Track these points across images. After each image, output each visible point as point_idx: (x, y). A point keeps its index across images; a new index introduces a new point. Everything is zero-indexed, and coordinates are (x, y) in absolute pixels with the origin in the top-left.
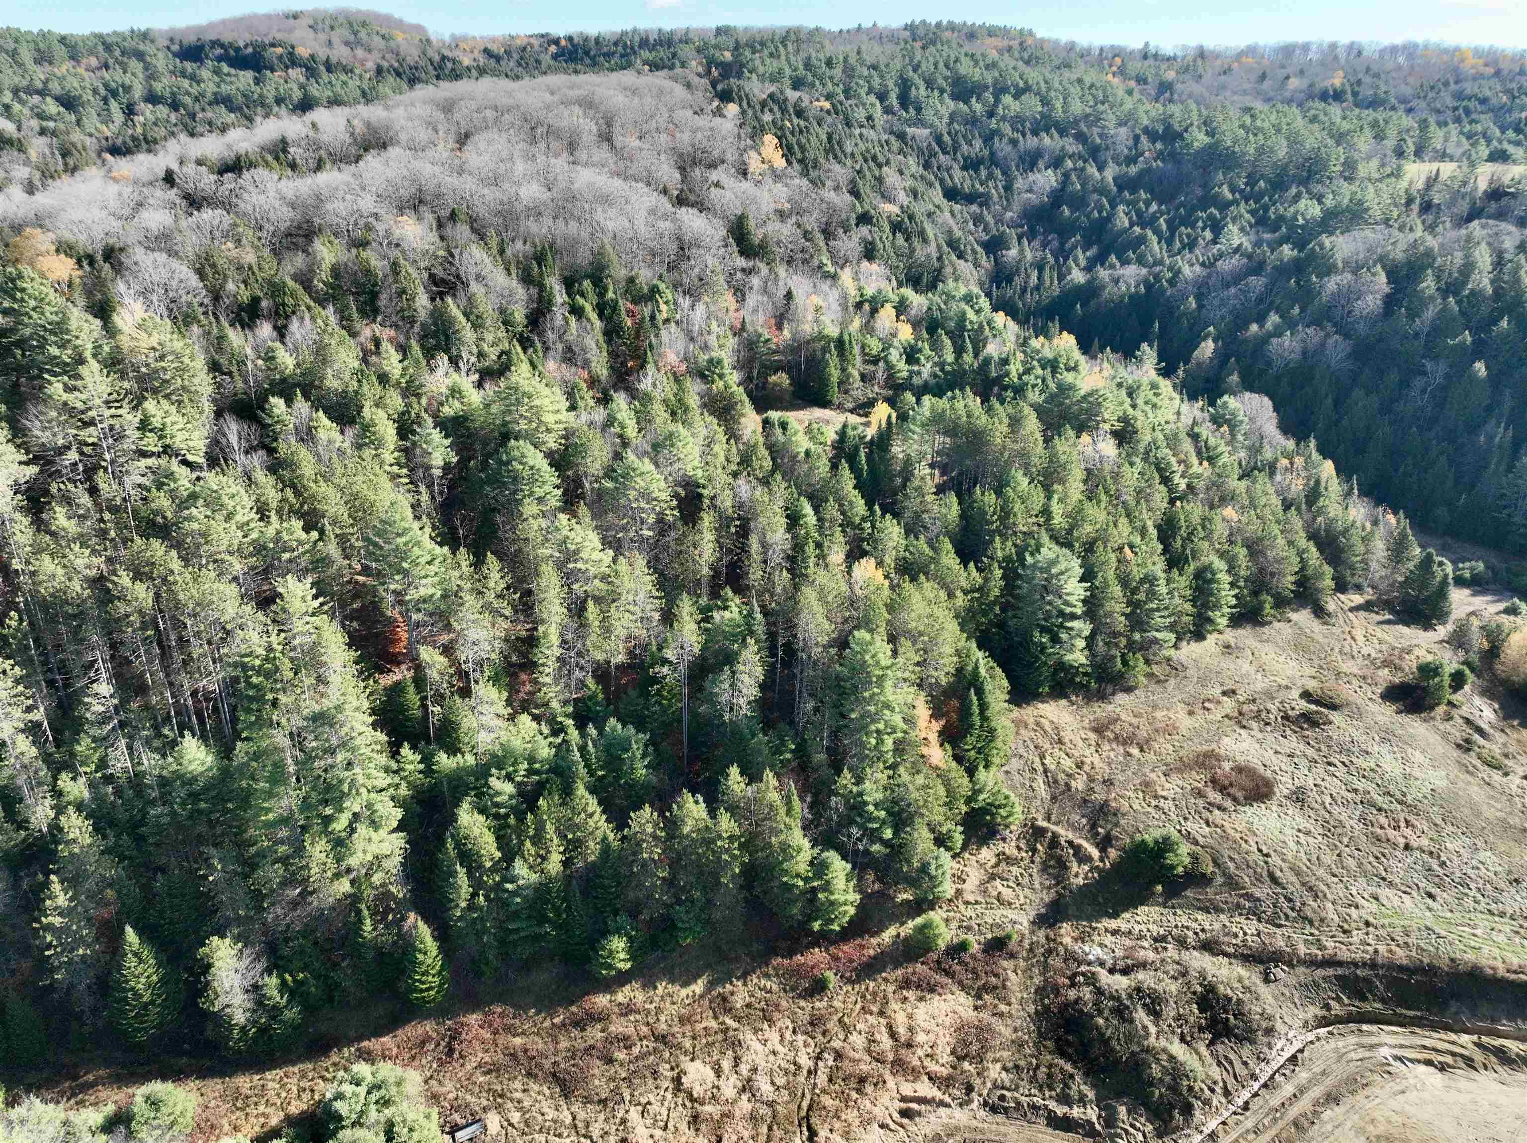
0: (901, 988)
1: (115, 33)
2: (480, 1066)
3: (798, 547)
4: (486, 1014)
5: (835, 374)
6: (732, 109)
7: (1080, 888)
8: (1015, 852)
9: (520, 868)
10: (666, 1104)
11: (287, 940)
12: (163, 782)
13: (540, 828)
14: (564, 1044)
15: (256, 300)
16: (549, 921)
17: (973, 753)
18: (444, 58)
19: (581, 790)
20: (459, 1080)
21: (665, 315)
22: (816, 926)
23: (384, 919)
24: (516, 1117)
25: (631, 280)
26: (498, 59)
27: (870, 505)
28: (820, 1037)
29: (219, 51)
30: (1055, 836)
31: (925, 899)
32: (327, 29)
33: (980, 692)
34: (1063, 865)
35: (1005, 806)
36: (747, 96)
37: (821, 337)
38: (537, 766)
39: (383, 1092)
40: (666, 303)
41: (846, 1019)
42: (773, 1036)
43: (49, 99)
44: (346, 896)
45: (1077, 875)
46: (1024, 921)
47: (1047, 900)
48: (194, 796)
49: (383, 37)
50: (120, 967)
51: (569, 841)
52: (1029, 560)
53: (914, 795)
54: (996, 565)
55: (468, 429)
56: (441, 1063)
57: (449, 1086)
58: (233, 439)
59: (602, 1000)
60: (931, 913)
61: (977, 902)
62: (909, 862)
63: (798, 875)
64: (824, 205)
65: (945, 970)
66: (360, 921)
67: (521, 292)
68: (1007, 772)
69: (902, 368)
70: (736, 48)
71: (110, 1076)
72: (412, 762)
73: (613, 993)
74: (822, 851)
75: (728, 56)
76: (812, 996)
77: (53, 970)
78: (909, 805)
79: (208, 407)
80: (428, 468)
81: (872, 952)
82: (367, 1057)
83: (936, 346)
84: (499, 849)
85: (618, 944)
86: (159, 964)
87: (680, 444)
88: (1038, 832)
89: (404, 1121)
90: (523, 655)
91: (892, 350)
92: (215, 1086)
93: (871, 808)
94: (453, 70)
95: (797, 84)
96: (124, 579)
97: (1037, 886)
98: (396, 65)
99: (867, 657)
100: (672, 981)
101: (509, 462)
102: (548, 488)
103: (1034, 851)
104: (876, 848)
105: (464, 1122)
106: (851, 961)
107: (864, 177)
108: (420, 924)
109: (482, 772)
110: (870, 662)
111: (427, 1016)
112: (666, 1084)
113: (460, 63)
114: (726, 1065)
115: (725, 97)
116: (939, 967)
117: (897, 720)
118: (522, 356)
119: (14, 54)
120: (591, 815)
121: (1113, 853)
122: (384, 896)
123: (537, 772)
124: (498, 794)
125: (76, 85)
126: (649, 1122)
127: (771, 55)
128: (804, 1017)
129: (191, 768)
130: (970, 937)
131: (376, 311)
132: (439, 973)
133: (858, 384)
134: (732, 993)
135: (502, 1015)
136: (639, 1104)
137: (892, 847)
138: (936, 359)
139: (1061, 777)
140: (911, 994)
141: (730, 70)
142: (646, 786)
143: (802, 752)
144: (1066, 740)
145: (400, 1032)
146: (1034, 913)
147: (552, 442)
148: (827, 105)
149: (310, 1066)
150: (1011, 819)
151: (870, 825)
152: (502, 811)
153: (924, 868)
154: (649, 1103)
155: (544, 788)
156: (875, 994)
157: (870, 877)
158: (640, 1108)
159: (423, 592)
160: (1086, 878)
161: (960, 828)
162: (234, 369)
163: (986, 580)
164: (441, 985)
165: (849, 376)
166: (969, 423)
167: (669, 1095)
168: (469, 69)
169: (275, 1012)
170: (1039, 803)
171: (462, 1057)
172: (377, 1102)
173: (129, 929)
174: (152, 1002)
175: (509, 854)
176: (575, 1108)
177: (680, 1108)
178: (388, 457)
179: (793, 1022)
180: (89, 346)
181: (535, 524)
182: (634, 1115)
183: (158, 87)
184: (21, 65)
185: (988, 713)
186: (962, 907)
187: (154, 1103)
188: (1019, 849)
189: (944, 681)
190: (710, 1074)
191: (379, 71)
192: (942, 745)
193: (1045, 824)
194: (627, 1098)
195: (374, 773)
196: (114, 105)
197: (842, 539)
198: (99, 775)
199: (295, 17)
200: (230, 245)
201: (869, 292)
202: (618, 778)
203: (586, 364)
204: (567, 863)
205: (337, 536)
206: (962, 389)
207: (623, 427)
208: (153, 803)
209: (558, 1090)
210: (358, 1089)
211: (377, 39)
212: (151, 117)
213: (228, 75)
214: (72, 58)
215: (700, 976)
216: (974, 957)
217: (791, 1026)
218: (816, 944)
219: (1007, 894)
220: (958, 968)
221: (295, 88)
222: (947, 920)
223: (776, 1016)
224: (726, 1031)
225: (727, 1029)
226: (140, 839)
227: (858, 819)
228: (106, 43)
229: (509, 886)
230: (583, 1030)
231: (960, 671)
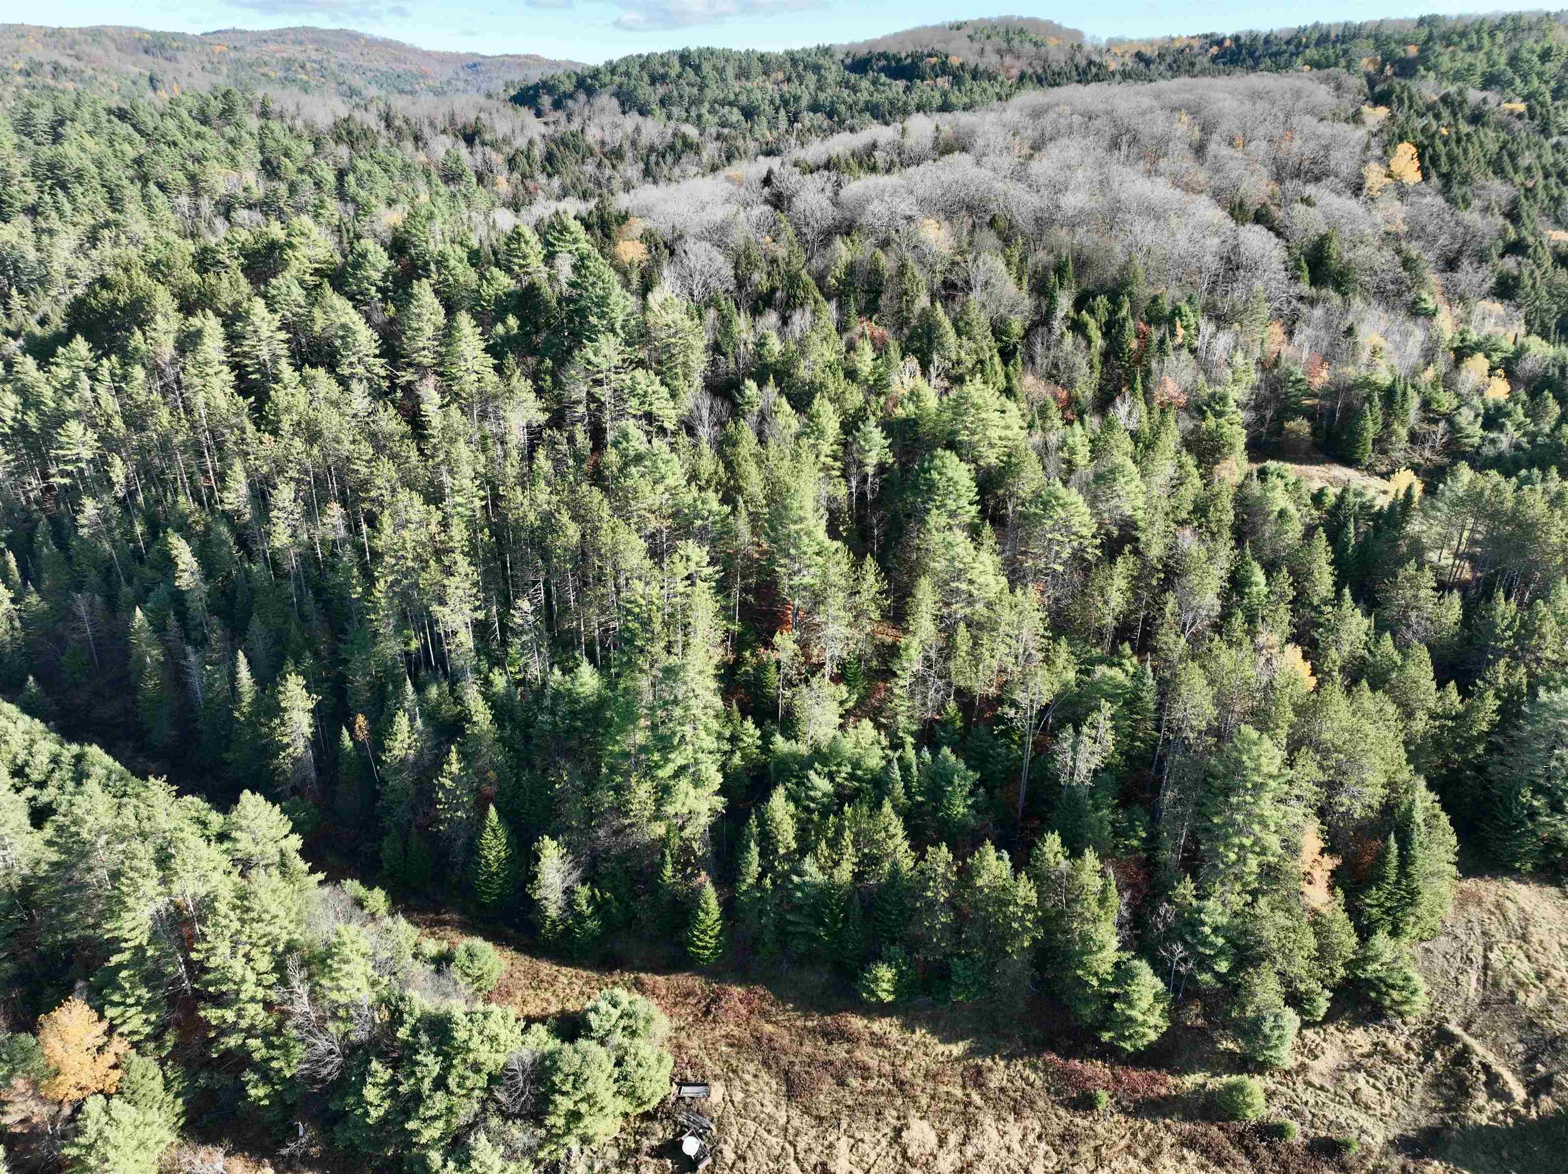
0: (1183, 1145)
1: (804, 50)
2: (726, 1036)
3: (1226, 615)
4: (749, 991)
5: (1371, 428)
6: (1382, 112)
7: (1479, 1127)
8: (1402, 1050)
9: (809, 865)
10: (878, 1149)
11: (604, 860)
12: (557, 694)
13: (839, 831)
14: (808, 1048)
15: (773, 290)
16: (824, 924)
17: (1374, 911)
18: (1091, 63)
19: (887, 807)
20: (705, 1041)
21: (1179, 340)
22: (1106, 1036)
23: (684, 870)
24: (738, 1096)
25: (1155, 300)
26: (1148, 62)
27: (1338, 586)
28: (1066, 1156)
29: (883, 63)
30: (1466, 1049)
31: (1253, 1059)
32: (983, 37)
33: (1405, 842)
34: (1463, 1090)
35: (1402, 988)
36: (1410, 98)
37: (1367, 383)
38: (859, 773)
39: (632, 1022)
40: (1186, 328)
41: (1103, 1150)
42: (1014, 1131)
43: (735, 110)
44: (661, 839)
45: (1480, 1110)
46: (1378, 1137)
47: (1423, 1123)
48: (573, 714)
49: (1036, 44)
50: (481, 837)
51: (865, 855)
52: (1543, 695)
53: (1269, 933)
54: (1491, 693)
55: (916, 433)
56: (696, 1019)
57: (695, 1042)
58: (705, 413)
59: (857, 1023)
60: (1257, 1077)
61: (1322, 1088)
62: (1243, 1008)
63: (1096, 974)
64: (1461, 230)
65: (1246, 1148)
66: (663, 864)
67: (1028, 303)
68: (1427, 950)
69: (1474, 432)
70: (1426, 42)
71: (460, 922)
72: (752, 736)
73: (871, 1019)
74: (1134, 957)
75: (1413, 51)
76: (1076, 1108)
77: (441, 822)
78: (1260, 943)
79: (698, 382)
80: (861, 465)
81: (1163, 1091)
82: (639, 986)
83: (1533, 413)
84: (795, 838)
85: (885, 974)
86: (508, 844)
87: (1123, 480)
88: (1444, 1038)
89: (636, 1054)
90: (885, 662)
91: (1465, 410)
92: (524, 961)
93: (1207, 930)
94: (1097, 75)
95: (1490, 81)
96: (565, 517)
97: (1416, 1100)
98: (1040, 71)
99: (1245, 758)
100: (933, 1033)
101: (928, 470)
102: (964, 502)
103: (1429, 1057)
104: (1206, 977)
105: (693, 1080)
106: (1135, 1091)
107: (1535, 197)
108: (708, 885)
109: (806, 763)
110: (1249, 764)
111: (700, 974)
112: (887, 1130)
113: (1106, 68)
114: (953, 1139)
115: (1379, 99)
116: (1240, 1140)
117: (1273, 841)
118: (999, 367)
119: (721, 71)
120: (892, 837)
121: (1547, 1103)
122: (687, 849)
123: (859, 779)
124: (814, 788)
125: (759, 97)
126: (854, 1159)
127: (1471, 48)
128: (1056, 1129)
129: (580, 690)
130: (1295, 1125)
131: (876, 310)
132: (717, 937)
133: (1404, 444)
134: (990, 1070)
135: (762, 998)
136: (852, 1137)
137: (1226, 983)
138: (1531, 428)
139: (1507, 982)
140: (1192, 1157)
141: (1406, 69)
142: (962, 826)
143: (1152, 843)
144: (1535, 939)
145: (673, 977)
146: (1398, 1131)
147: (991, 458)
148: (1520, 106)
149: (596, 976)
150: (1406, 1008)
151: (1201, 949)
152: (812, 805)
153: (1258, 1021)
154: (862, 1140)
155: (857, 796)
156: (1148, 1137)
157: (1195, 1009)
158: (852, 1141)
159: (808, 580)
160: (1494, 1119)
161: (1328, 994)
162: (730, 350)
163: (1469, 710)
164: (716, 948)
165: (1394, 433)
166: (1515, 511)
167: (884, 1143)
168: (1113, 74)
169: (580, 918)
170: (1460, 1002)
171: (714, 1021)
172: (624, 1029)
173: (492, 808)
174: (497, 874)
175: (805, 847)
176: (792, 1113)
177: (890, 1160)
178: (826, 448)
179: (1043, 1127)
180: (621, 318)
181: (937, 537)
182: (843, 1145)
183: (822, 96)
184: (724, 80)
185: (1411, 869)
186: (1300, 1087)
187: (471, 955)
188: (1408, 1047)
189: (1358, 812)
190: (932, 1139)
191: (1022, 77)
192: (1331, 888)
193: (1458, 1031)
194: (844, 1125)
195: (703, 734)
196: (782, 112)
197: (1287, 618)
198: (519, 677)
199: (958, 28)
200: (768, 239)
201: (1473, 336)
202: (936, 809)
203: (1070, 384)
204: (858, 876)
205: (750, 514)
206: (1544, 469)
207: (1072, 451)
208: (541, 709)
209: (784, 1088)
210: (612, 1010)
211: (1028, 46)
212: (807, 123)
213: (883, 84)
214: (765, 73)
215: (963, 1039)
216: (1291, 1149)
217: (1038, 1129)
218: (1101, 1056)
219: (1368, 1093)
220: (1264, 1153)
221: (937, 95)
222: (1270, 1095)
223: (1027, 1112)
224: (968, 1104)
225: (970, 1103)
226: (527, 738)
227: (1189, 938)
228: (793, 58)
229: (796, 879)
230: (830, 1043)
231: (1387, 808)
